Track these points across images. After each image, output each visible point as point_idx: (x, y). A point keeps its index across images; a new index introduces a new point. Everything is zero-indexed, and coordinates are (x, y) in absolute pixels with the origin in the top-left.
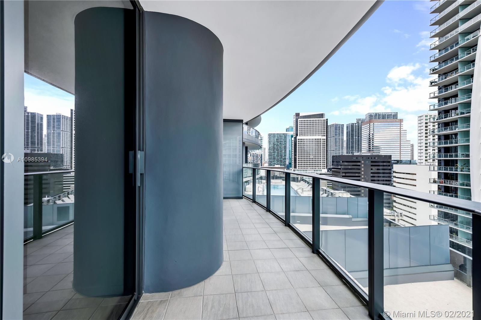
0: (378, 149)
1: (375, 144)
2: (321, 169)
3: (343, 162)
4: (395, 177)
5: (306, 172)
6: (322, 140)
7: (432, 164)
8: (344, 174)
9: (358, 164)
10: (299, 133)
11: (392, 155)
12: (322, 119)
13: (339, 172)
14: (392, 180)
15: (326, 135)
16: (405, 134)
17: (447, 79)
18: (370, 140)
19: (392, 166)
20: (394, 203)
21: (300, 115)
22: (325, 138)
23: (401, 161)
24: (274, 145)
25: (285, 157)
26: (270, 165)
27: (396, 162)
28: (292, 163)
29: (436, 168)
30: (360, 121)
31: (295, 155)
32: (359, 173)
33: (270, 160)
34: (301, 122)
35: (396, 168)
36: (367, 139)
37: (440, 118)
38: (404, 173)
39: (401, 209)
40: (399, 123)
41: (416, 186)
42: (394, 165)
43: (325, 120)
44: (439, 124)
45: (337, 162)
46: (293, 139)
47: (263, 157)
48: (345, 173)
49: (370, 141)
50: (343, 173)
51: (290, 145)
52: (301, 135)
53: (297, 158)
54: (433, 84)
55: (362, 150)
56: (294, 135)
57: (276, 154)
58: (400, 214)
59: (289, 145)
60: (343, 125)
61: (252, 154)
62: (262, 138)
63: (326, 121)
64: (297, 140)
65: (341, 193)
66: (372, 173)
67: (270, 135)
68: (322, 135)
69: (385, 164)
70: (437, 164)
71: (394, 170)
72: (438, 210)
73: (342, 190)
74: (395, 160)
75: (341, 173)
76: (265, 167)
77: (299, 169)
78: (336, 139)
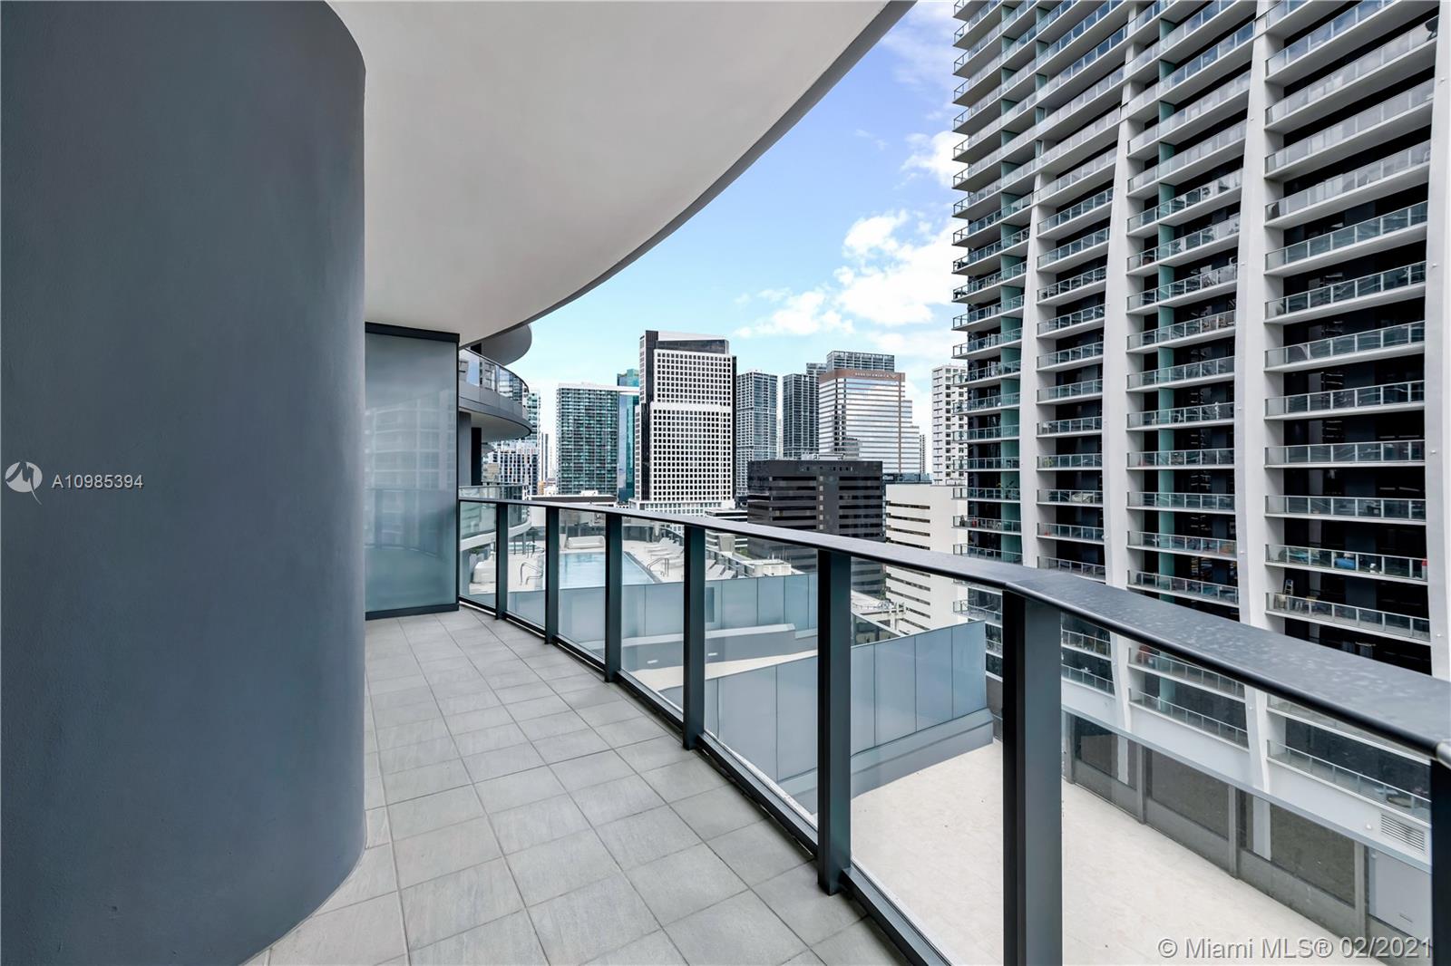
0: (853, 444)
1: (847, 433)
2: (720, 501)
3: (775, 479)
4: (889, 515)
5: (677, 509)
6: (723, 417)
7: (958, 482)
8: (777, 514)
9: (812, 484)
10: (656, 392)
11: (884, 460)
12: (722, 356)
13: (767, 508)
14: (884, 522)
15: (731, 401)
16: (909, 410)
17: (983, 289)
18: (838, 421)
19: (881, 488)
20: (887, 580)
21: (660, 339)
22: (729, 410)
23: (901, 475)
24: (578, 424)
25: (614, 465)
26: (564, 489)
27: (891, 478)
28: (636, 484)
29: (965, 493)
30: (815, 371)
31: (646, 459)
32: (814, 508)
33: (566, 476)
34: (661, 358)
35: (893, 493)
36: (830, 419)
37: (971, 377)
38: (906, 506)
39: (902, 595)
40: (898, 383)
41: (928, 535)
42: (887, 486)
43: (729, 360)
44: (969, 392)
45: (760, 479)
46: (638, 409)
47: (540, 465)
48: (781, 509)
49: (837, 423)
50: (774, 509)
51: (631, 429)
52: (661, 398)
53: (652, 467)
54: (959, 296)
55: (820, 446)
56: (642, 399)
57: (584, 454)
58: (900, 605)
59: (628, 427)
60: (776, 377)
61: (499, 454)
62: (536, 401)
63: (731, 363)
64: (652, 415)
65: (769, 566)
66: (841, 507)
67: (564, 393)
68: (723, 401)
69: (869, 483)
70: (966, 482)
71: (887, 498)
72: (969, 589)
73: (772, 557)
74: (889, 475)
75: (771, 509)
76: (548, 496)
77: (657, 502)
78: (757, 415)
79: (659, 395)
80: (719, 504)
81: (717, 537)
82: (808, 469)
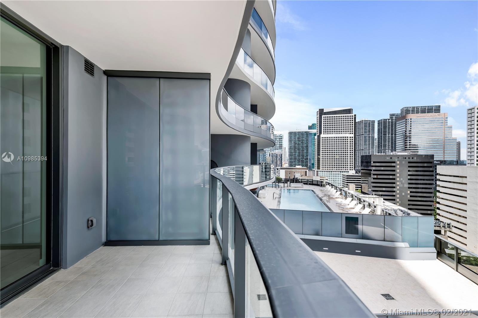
0: (416, 147)
1: (412, 143)
2: (348, 170)
3: (374, 162)
4: (439, 180)
5: (331, 173)
6: (350, 139)
8: (375, 177)
9: (393, 164)
10: (323, 131)
11: (434, 154)
12: (350, 115)
13: (370, 174)
14: (436, 183)
15: (353, 132)
19: (435, 167)
20: (437, 210)
21: (324, 112)
22: (353, 135)
23: (445, 161)
24: (295, 143)
25: (307, 157)
26: (291, 165)
27: (439, 162)
28: (315, 164)
30: (394, 117)
31: (319, 155)
32: (394, 175)
33: (291, 161)
34: (325, 118)
35: (440, 169)
36: (402, 137)
38: (451, 176)
39: (449, 219)
41: (466, 191)
42: (437, 166)
43: (353, 116)
45: (366, 162)
46: (316, 137)
47: (283, 157)
49: (406, 138)
50: (374, 175)
51: (313, 144)
52: (325, 133)
53: (321, 158)
55: (397, 148)
56: (317, 134)
57: (297, 154)
58: (448, 224)
60: (374, 121)
61: (271, 154)
62: (282, 137)
64: (321, 139)
65: (372, 198)
66: (409, 175)
67: (290, 133)
68: (350, 132)
69: (426, 165)
71: (438, 172)
74: (437, 161)
75: (372, 175)
76: (286, 167)
77: (323, 170)
78: (365, 137)
79: (324, 132)
80: (348, 172)
81: (347, 185)
82: (391, 158)
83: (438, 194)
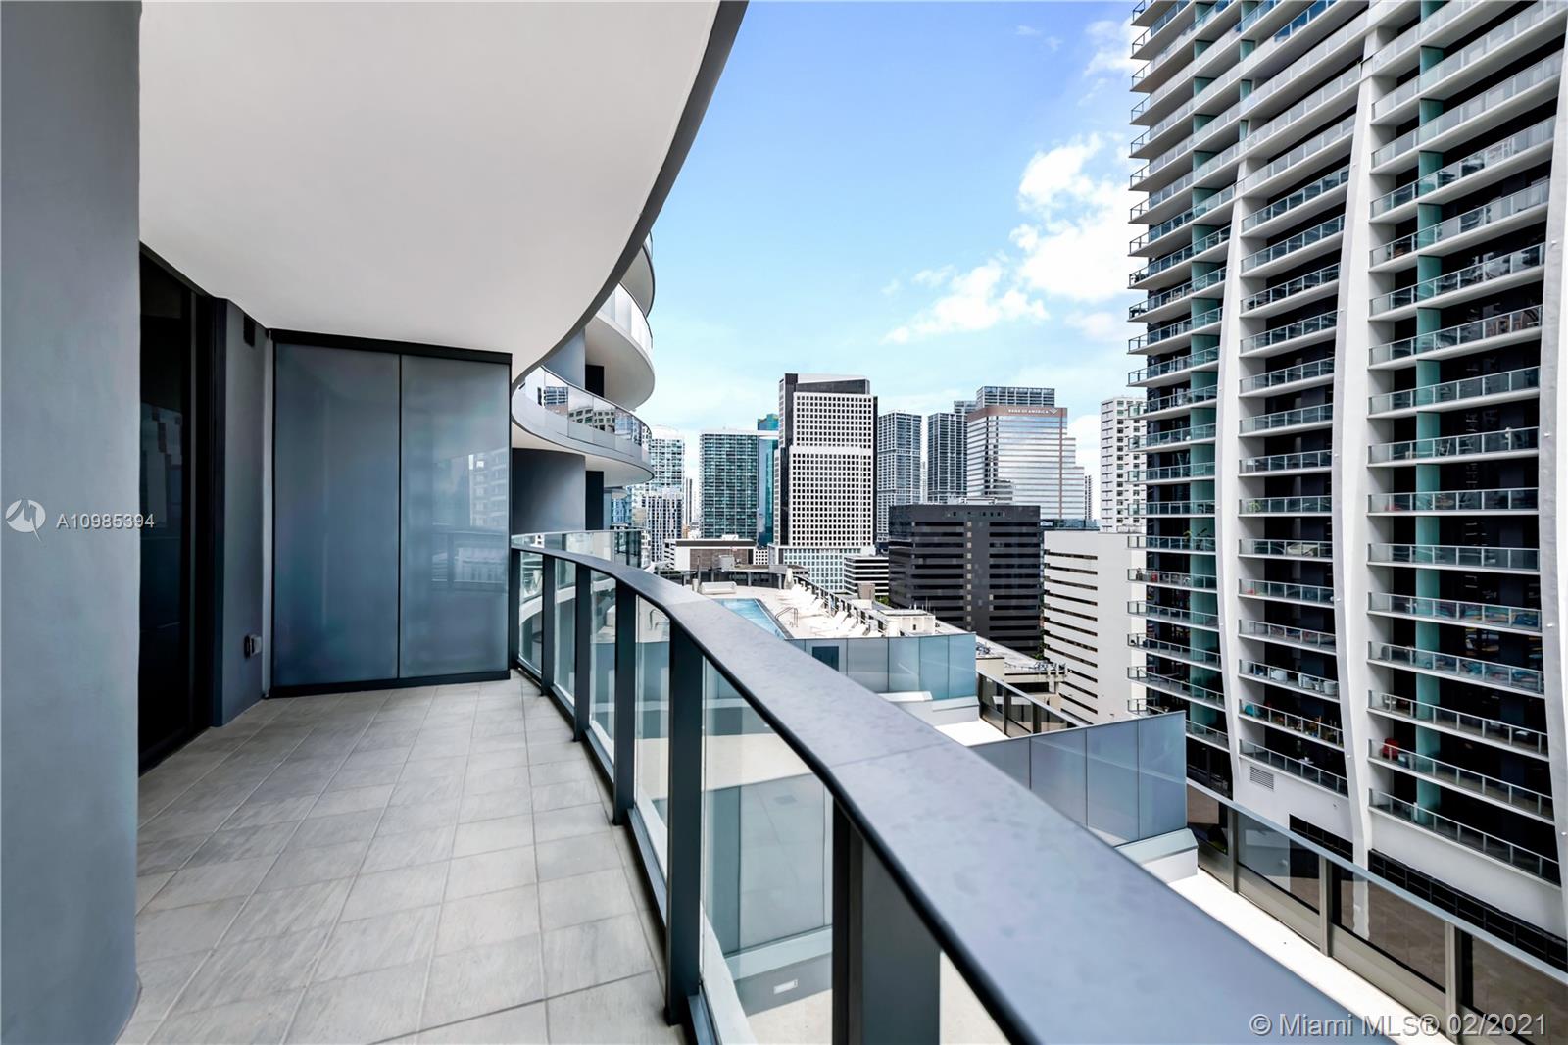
0: (1006, 487)
1: (999, 475)
2: (859, 547)
3: (918, 524)
4: (1048, 566)
6: (863, 460)
7: (1132, 529)
8: (921, 561)
9: (959, 530)
10: (795, 436)
11: (1041, 505)
12: (863, 396)
13: (909, 555)
14: (1041, 574)
15: (872, 444)
16: (1073, 448)
17: (1168, 304)
18: (989, 462)
19: (1041, 535)
20: (1045, 637)
21: (799, 382)
22: (870, 452)
23: (1062, 521)
24: (720, 470)
25: (753, 510)
26: (707, 533)
27: (1051, 524)
28: (775, 529)
29: (1143, 542)
30: (963, 409)
31: (785, 503)
32: (961, 556)
33: (708, 520)
34: (801, 401)
35: (1052, 540)
36: (980, 460)
37: (1151, 407)
38: (1069, 555)
39: (1063, 654)
40: (1058, 419)
41: (1095, 588)
42: (1045, 533)
43: (870, 401)
44: (1149, 423)
45: (901, 524)
46: (778, 453)
47: (684, 509)
48: (925, 556)
49: (987, 464)
50: (917, 556)
51: (770, 474)
52: (800, 442)
53: (791, 512)
54: (1136, 314)
55: (969, 489)
56: (782, 443)
57: (725, 499)
58: (1060, 666)
59: (767, 472)
60: (920, 417)
61: (647, 499)
62: (680, 447)
63: (872, 403)
64: (791, 459)
65: (912, 617)
66: (992, 556)
67: (706, 439)
68: (863, 443)
69: (1024, 530)
70: (1144, 530)
71: (1046, 546)
73: (915, 606)
74: (1047, 521)
75: (913, 556)
76: (692, 540)
77: (796, 547)
78: (900, 458)
79: (798, 439)
80: (859, 550)
81: (856, 585)
82: (955, 514)
83: (1047, 599)
